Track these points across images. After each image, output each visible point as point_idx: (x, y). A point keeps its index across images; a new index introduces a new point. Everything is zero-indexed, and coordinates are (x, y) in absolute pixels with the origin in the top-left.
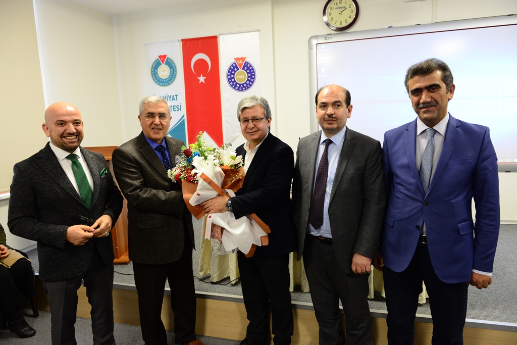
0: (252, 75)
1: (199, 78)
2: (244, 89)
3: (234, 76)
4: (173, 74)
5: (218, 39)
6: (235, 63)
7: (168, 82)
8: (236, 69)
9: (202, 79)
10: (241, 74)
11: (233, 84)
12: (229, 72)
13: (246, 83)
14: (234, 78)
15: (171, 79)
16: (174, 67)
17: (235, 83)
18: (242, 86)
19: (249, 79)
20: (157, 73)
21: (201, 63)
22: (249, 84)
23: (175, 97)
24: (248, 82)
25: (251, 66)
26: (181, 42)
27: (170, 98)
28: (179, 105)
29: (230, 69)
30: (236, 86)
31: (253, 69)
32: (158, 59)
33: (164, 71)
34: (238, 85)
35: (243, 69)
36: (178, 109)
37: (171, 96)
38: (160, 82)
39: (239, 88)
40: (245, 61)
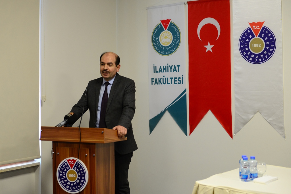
0: (270, 44)
1: (205, 46)
2: (260, 60)
3: (248, 45)
4: (176, 41)
6: (250, 29)
7: (170, 50)
8: (251, 36)
9: (209, 47)
10: (257, 42)
11: (247, 55)
12: (242, 39)
13: (262, 53)
14: (248, 47)
15: (174, 46)
16: (178, 33)
17: (249, 53)
18: (257, 57)
19: (268, 48)
20: (158, 39)
21: (209, 29)
22: (267, 54)
23: (177, 68)
24: (265, 53)
25: (269, 32)
26: (187, 5)
27: (171, 68)
28: (181, 77)
29: (243, 35)
30: (250, 56)
31: (272, 36)
32: (160, 24)
34: (253, 56)
35: (260, 36)
36: (179, 82)
37: (172, 66)
38: (161, 50)
39: (253, 59)
40: (263, 26)
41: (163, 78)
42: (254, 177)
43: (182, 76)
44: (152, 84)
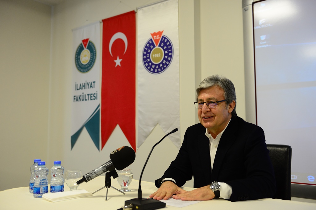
1: (115, 61)
2: (159, 70)
3: (150, 56)
4: (93, 59)
6: (151, 40)
7: (88, 67)
8: (152, 47)
9: (118, 62)
10: (158, 52)
12: (145, 50)
13: (162, 63)
14: (149, 58)
16: (94, 51)
17: (150, 64)
18: (157, 67)
19: (166, 57)
20: (79, 59)
22: (166, 63)
23: (93, 84)
24: (164, 62)
25: (168, 41)
26: (102, 24)
27: (88, 85)
29: (146, 47)
30: (151, 67)
31: (170, 45)
32: (81, 44)
33: (85, 57)
34: (153, 66)
35: (160, 46)
36: (94, 98)
37: (89, 83)
38: (82, 68)
39: (154, 69)
40: (162, 36)
41: (82, 95)
43: (97, 92)
44: (74, 101)
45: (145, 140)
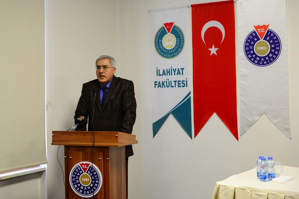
1: (210, 49)
3: (253, 48)
4: (180, 44)
5: (235, 4)
6: (255, 32)
7: (173, 53)
8: (256, 39)
9: (213, 50)
10: (262, 45)
11: (252, 57)
12: (247, 42)
13: (268, 56)
15: (177, 49)
16: (181, 36)
17: (254, 56)
19: (273, 51)
20: (161, 43)
21: (214, 32)
23: (181, 71)
24: (271, 55)
25: (275, 35)
26: (191, 8)
29: (249, 38)
31: (277, 39)
32: (163, 28)
33: (169, 42)
34: (258, 59)
35: (265, 39)
36: (183, 85)
37: (176, 69)
38: (165, 53)
40: (268, 29)
41: (167, 81)
42: (272, 177)
43: (186, 79)
44: (155, 87)
45: (249, 128)
